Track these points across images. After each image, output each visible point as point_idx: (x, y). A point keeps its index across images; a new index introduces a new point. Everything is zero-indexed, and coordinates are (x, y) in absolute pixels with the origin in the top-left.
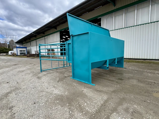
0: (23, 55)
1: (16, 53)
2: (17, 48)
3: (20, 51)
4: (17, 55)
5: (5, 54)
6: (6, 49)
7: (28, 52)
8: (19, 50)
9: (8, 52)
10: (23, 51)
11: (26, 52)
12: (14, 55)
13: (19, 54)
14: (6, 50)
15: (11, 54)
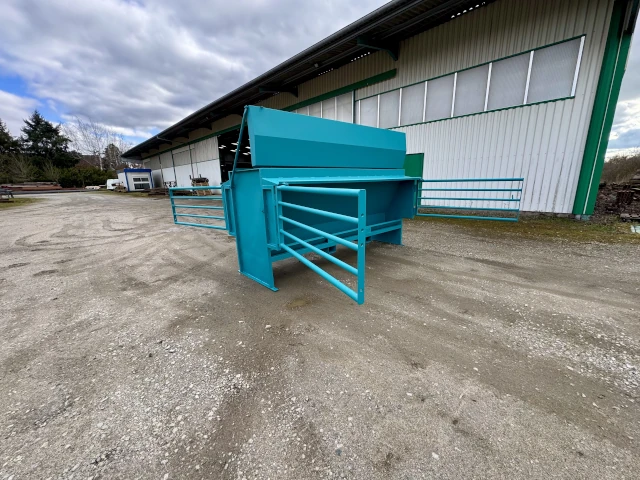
0: (142, 190)
1: (126, 186)
3: (135, 180)
5: (98, 187)
8: (132, 176)
9: (105, 182)
12: (120, 190)
13: (132, 188)
15: (112, 188)
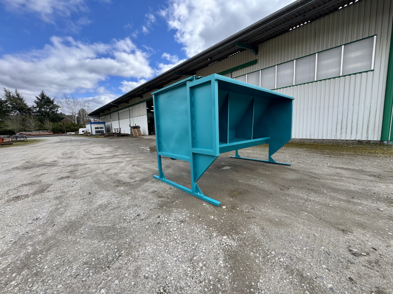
0: (100, 134)
1: (90, 131)
2: (91, 123)
3: (96, 128)
4: (92, 135)
5: (74, 133)
6: (73, 125)
7: (108, 130)
8: (94, 126)
9: (77, 130)
10: (101, 128)
11: (104, 129)
12: (86, 134)
13: (94, 133)
14: (75, 126)
15: (82, 133)
